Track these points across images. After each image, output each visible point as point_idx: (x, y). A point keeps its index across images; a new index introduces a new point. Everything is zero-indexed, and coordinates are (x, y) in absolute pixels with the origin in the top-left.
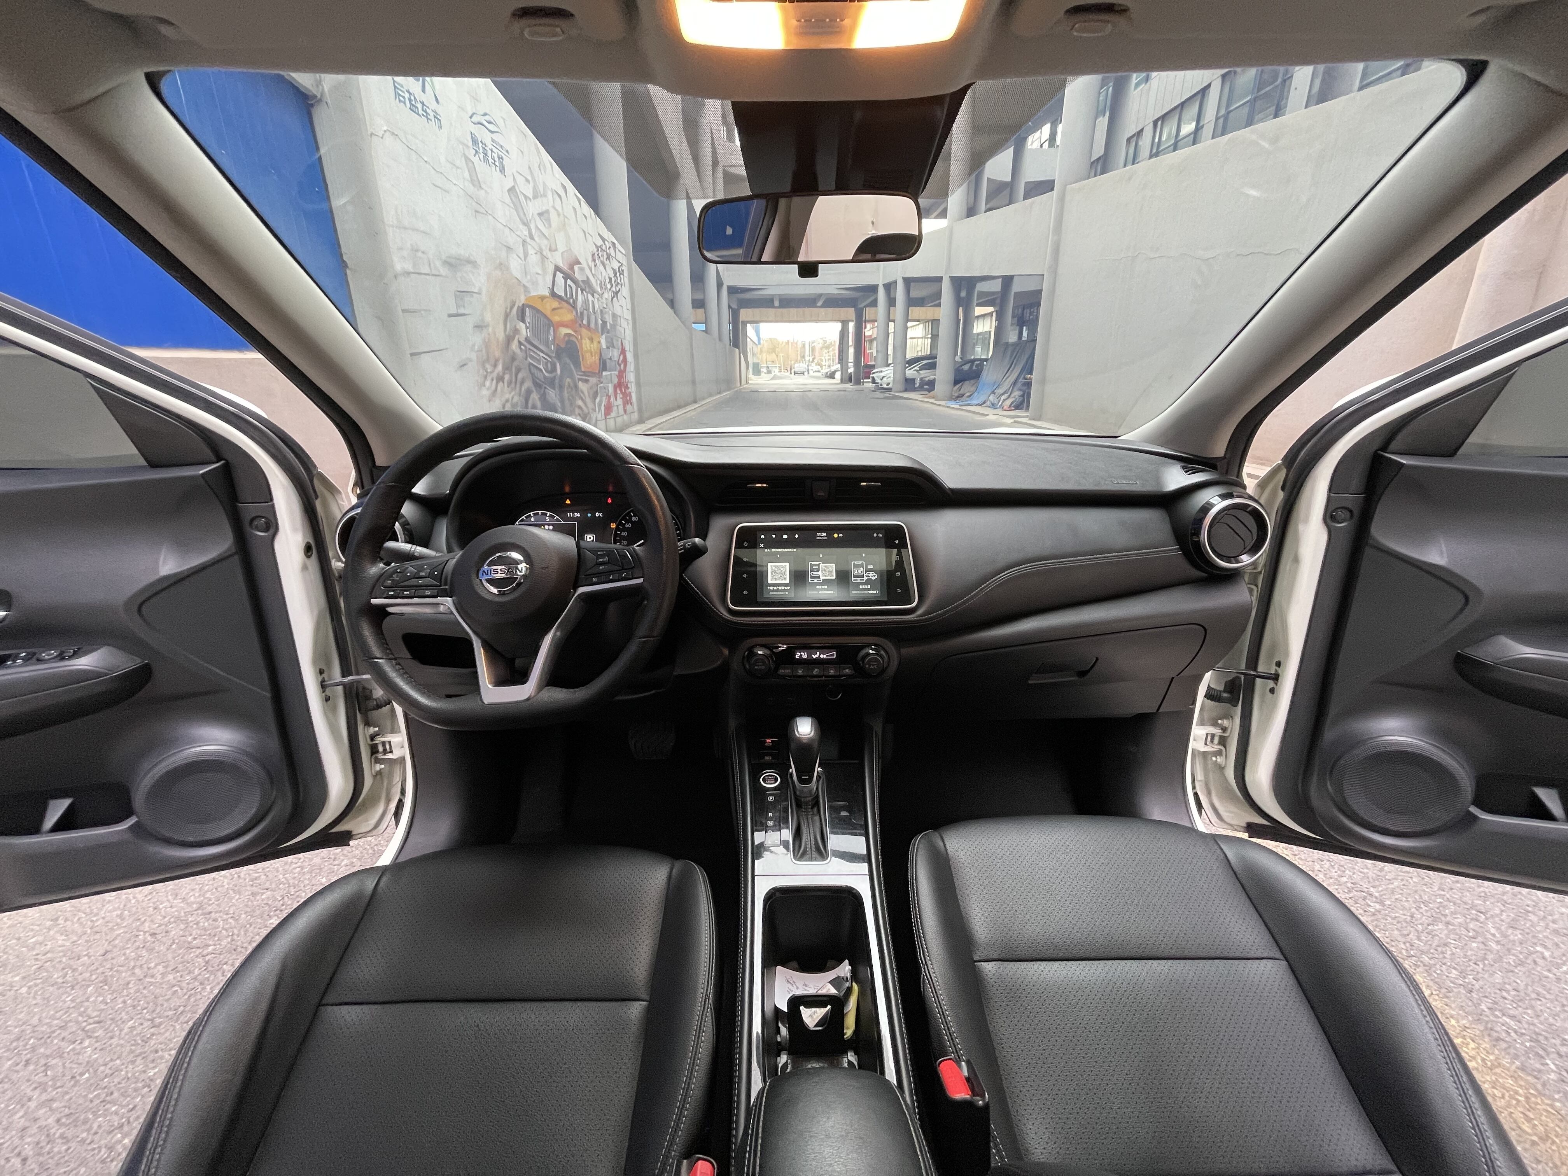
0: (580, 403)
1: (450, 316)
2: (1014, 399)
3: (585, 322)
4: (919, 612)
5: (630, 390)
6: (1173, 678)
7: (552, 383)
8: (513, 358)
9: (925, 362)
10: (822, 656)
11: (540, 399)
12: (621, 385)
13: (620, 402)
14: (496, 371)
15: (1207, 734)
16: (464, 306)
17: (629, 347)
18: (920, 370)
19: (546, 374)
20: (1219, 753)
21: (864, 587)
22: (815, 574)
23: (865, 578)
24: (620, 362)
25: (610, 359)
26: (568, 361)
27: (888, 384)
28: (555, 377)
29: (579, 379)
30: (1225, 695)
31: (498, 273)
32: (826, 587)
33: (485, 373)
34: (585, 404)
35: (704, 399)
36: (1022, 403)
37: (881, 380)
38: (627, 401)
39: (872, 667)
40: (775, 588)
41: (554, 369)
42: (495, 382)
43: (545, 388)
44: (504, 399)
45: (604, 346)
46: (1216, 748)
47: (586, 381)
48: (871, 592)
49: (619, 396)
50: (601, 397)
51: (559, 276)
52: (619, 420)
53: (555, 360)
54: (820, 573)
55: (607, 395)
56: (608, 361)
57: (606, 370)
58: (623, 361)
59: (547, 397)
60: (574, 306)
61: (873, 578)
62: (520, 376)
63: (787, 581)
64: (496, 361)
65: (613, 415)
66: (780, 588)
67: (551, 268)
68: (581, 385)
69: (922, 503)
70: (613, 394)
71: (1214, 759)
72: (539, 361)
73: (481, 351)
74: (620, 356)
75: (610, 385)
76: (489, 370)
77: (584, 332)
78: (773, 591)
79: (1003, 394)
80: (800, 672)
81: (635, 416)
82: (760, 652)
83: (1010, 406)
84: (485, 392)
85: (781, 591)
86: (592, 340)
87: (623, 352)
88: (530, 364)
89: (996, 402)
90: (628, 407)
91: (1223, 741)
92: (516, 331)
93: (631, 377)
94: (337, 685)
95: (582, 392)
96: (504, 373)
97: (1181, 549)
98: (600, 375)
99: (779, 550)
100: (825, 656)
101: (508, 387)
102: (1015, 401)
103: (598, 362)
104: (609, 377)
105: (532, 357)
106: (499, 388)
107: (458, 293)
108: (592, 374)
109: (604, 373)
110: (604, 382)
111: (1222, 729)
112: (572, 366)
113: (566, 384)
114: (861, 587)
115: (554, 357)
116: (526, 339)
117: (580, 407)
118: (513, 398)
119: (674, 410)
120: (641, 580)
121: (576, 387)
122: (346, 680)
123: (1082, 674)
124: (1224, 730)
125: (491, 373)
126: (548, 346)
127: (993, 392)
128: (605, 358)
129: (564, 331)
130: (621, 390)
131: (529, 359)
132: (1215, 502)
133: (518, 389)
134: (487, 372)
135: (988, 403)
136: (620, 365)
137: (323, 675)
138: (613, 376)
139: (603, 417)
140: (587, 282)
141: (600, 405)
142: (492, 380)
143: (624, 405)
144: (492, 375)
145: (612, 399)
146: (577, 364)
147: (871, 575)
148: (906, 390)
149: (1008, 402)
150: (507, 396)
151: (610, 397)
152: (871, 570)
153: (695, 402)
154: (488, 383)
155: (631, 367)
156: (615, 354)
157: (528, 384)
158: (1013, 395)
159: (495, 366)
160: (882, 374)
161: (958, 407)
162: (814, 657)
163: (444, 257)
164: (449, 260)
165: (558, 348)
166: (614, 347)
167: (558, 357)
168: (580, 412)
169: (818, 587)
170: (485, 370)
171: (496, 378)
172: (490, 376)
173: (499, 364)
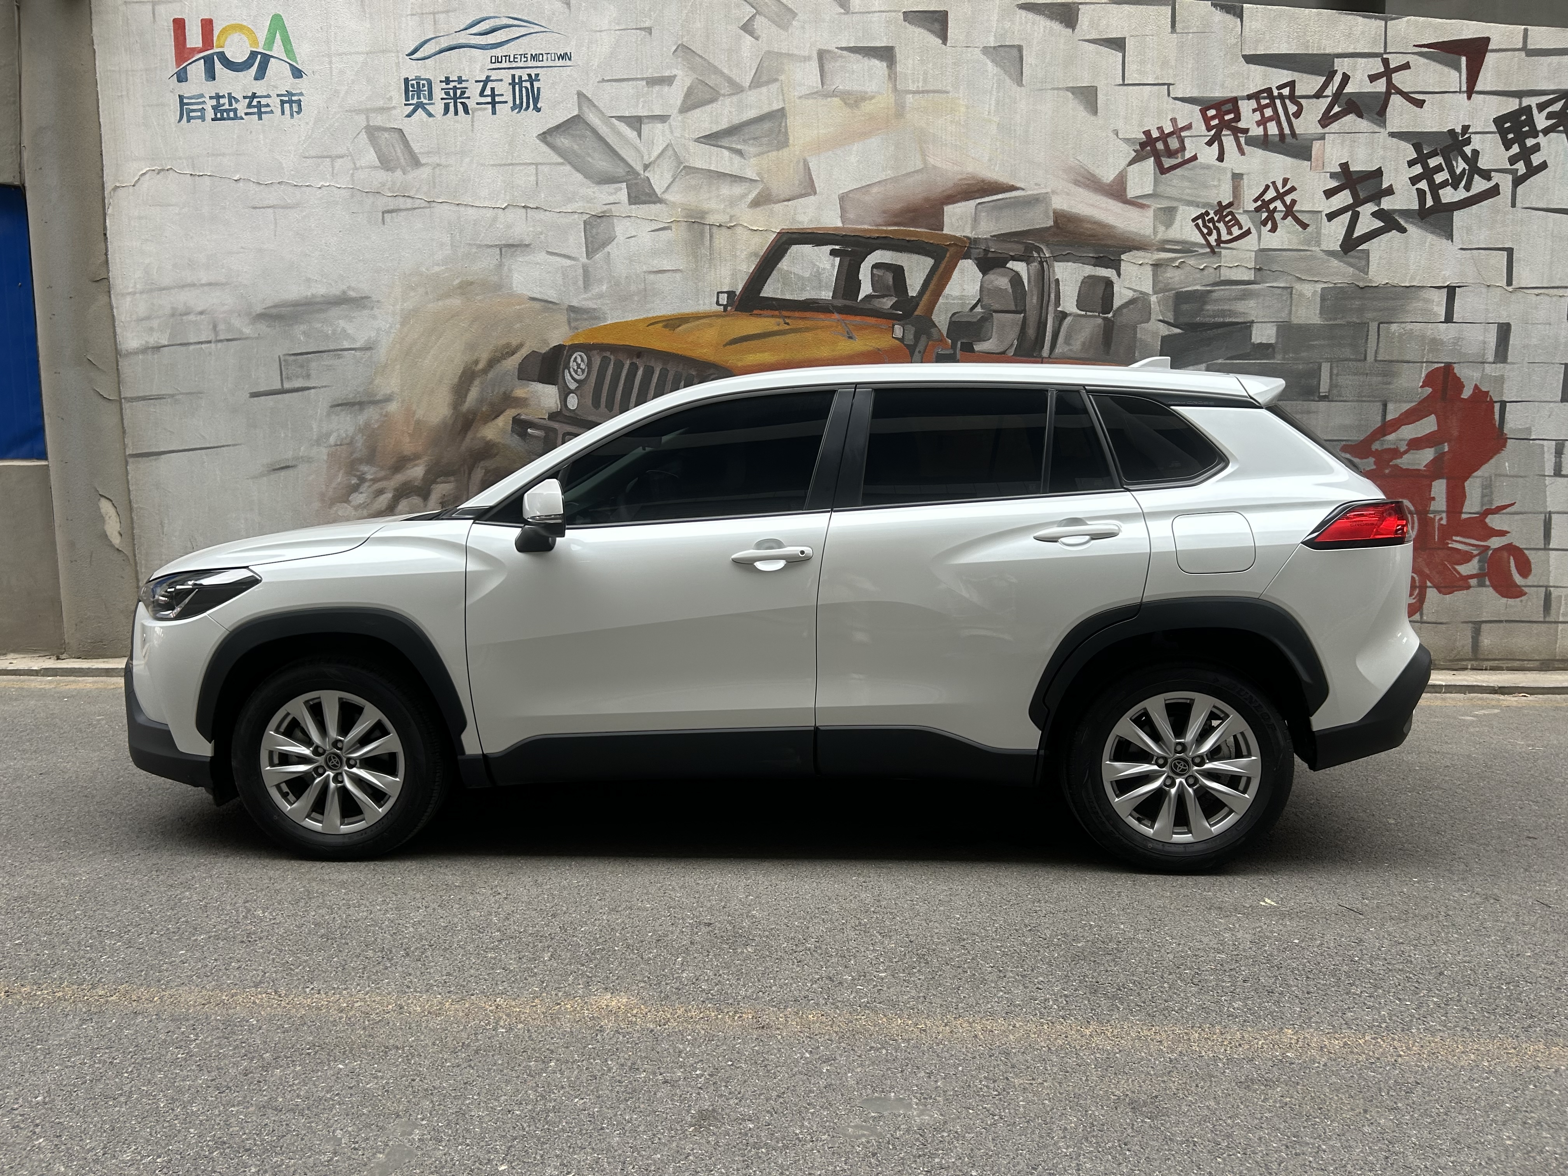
1: (254, 395)
8: (483, 453)
14: (399, 479)
16: (308, 376)
31: (456, 302)
33: (354, 482)
64: (405, 460)
73: (350, 444)
76: (369, 477)
107: (293, 358)
163: (259, 309)
164: (274, 311)
170: (355, 476)
171: (396, 490)
172: (369, 487)
173: (416, 465)
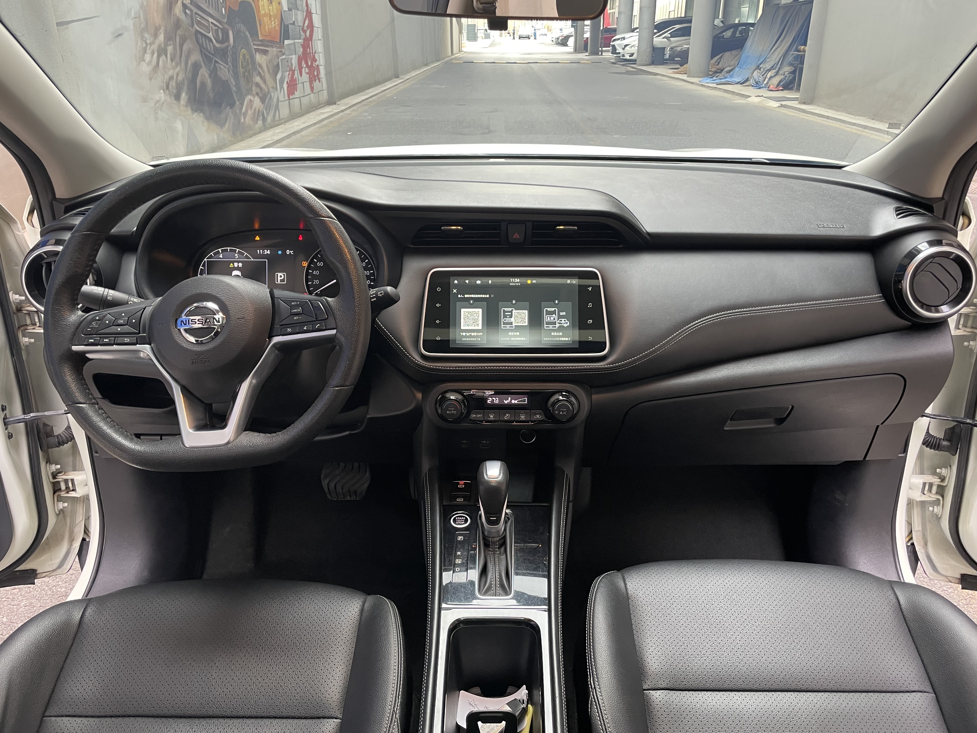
0: (258, 79)
2: (782, 77)
4: (610, 360)
5: (317, 63)
6: (878, 427)
7: (223, 54)
8: (178, 24)
9: (678, 27)
10: (513, 402)
11: (210, 75)
12: (307, 57)
13: (305, 77)
14: (157, 42)
15: (924, 484)
17: (315, 8)
18: (671, 37)
19: (218, 45)
20: (936, 503)
21: (555, 334)
22: (507, 320)
23: (557, 325)
24: (305, 28)
25: (294, 23)
26: (243, 28)
27: (632, 55)
28: (227, 47)
29: (256, 50)
30: (945, 443)
32: (518, 334)
33: (144, 45)
34: (265, 82)
35: (408, 72)
36: (792, 81)
37: (623, 49)
38: (314, 77)
39: (561, 413)
40: (468, 334)
41: (226, 38)
42: (156, 55)
43: (216, 62)
44: (167, 77)
45: (285, 8)
46: (933, 497)
47: (265, 52)
48: (563, 339)
49: (305, 70)
50: (283, 72)
52: (304, 99)
53: (226, 26)
54: (512, 319)
55: (291, 70)
56: (290, 26)
57: (288, 39)
58: (308, 27)
59: (219, 73)
61: (565, 325)
62: (185, 47)
63: (480, 327)
64: (157, 29)
65: (297, 94)
66: (473, 334)
68: (259, 58)
69: (621, 246)
70: (297, 68)
71: (931, 509)
72: (208, 29)
73: (139, 17)
74: (305, 20)
75: (294, 56)
76: (148, 42)
78: (466, 337)
79: (769, 70)
80: (492, 416)
81: (325, 95)
82: (452, 397)
83: (778, 85)
84: (146, 68)
85: (474, 337)
86: (270, 1)
87: (309, 14)
88: (197, 32)
89: (761, 79)
90: (316, 84)
91: (941, 491)
93: (318, 46)
94: (19, 421)
95: (260, 66)
96: (166, 45)
97: (884, 296)
98: (281, 44)
99: (472, 296)
100: (516, 402)
101: (172, 60)
102: (785, 79)
103: (278, 28)
104: (292, 47)
105: (199, 23)
106: (161, 63)
108: (271, 43)
109: (286, 42)
110: (287, 53)
111: (940, 478)
112: (247, 33)
113: (241, 57)
114: (553, 334)
115: (227, 23)
117: (257, 85)
118: (177, 75)
119: (369, 87)
120: (334, 332)
121: (253, 58)
122: (28, 417)
123: (780, 421)
124: (943, 479)
125: (151, 44)
126: (218, 10)
127: (758, 68)
128: (286, 23)
130: (307, 63)
131: (196, 26)
132: (923, 249)
133: (183, 64)
134: (146, 43)
135: (752, 82)
136: (305, 32)
137: (5, 412)
138: (296, 44)
139: (287, 98)
141: (282, 82)
142: (153, 53)
143: (311, 82)
144: (153, 47)
145: (296, 73)
146: (254, 33)
147: (563, 322)
148: (653, 63)
149: (776, 81)
150: (171, 73)
151: (293, 72)
152: (563, 317)
153: (397, 77)
154: (148, 57)
155: (318, 34)
156: (299, 17)
157: (196, 57)
158: (781, 72)
159: (156, 36)
160: (625, 42)
161: (715, 85)
162: (506, 402)
165: (230, 11)
166: (298, 10)
167: (230, 23)
168: (258, 90)
169: (510, 334)
170: (144, 41)
171: (157, 51)
172: (150, 49)
173: (160, 33)
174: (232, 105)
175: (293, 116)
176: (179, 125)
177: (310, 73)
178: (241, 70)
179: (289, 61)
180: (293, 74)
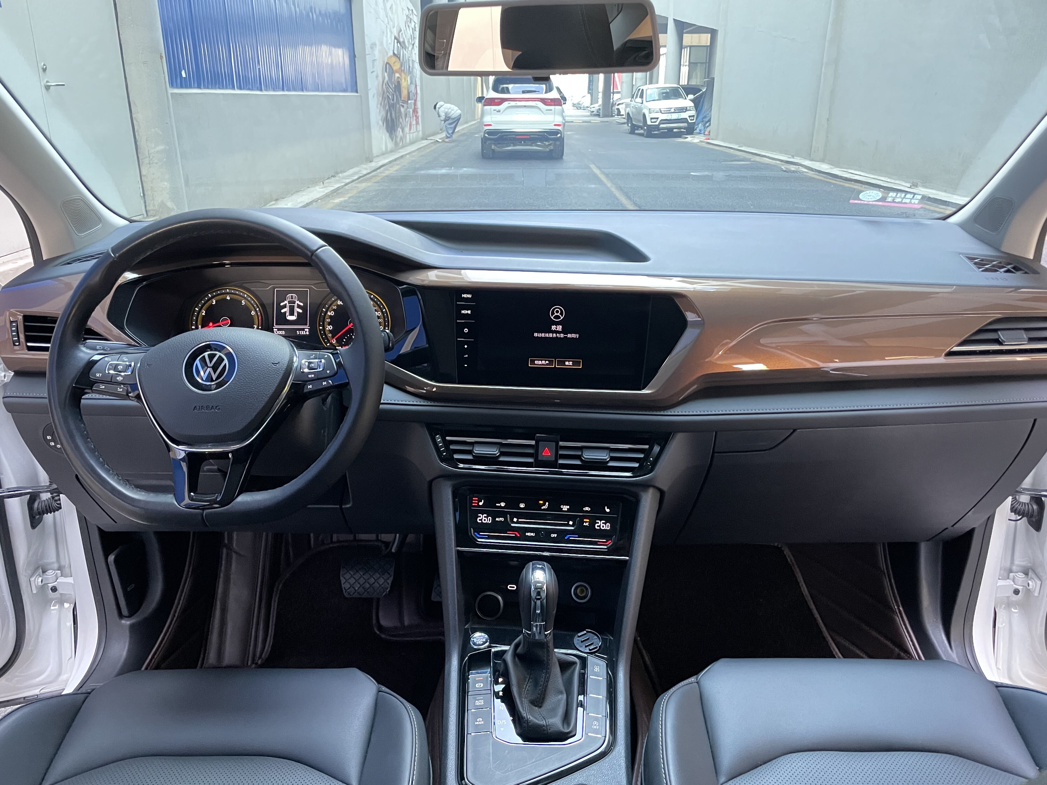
0: (401, 120)
3: (403, 68)
5: (418, 115)
7: (393, 106)
8: (384, 92)
11: (390, 116)
12: (415, 111)
13: (414, 122)
14: (381, 100)
17: (418, 83)
19: (392, 102)
26: (398, 94)
28: (394, 103)
29: (401, 105)
31: (381, 47)
34: (403, 122)
38: (417, 123)
41: (394, 99)
43: (392, 110)
45: (409, 83)
47: (403, 106)
49: (414, 118)
50: (408, 118)
51: (396, 41)
52: (414, 134)
53: (394, 93)
56: (410, 93)
57: (410, 100)
58: (415, 93)
59: (392, 116)
60: (400, 60)
62: (385, 102)
65: (412, 131)
67: (393, 38)
68: (402, 110)
72: (390, 95)
75: (411, 110)
77: (403, 74)
81: (420, 134)
84: (378, 110)
86: (405, 79)
88: (388, 96)
90: (418, 126)
92: (385, 78)
93: (419, 105)
95: (402, 114)
103: (407, 94)
104: (411, 104)
106: (381, 110)
108: (404, 102)
109: (409, 102)
110: (409, 107)
112: (399, 97)
113: (397, 108)
116: (387, 81)
117: (401, 123)
118: (384, 115)
125: (379, 101)
126: (392, 85)
129: (397, 75)
130: (415, 114)
131: (388, 93)
133: (385, 110)
136: (414, 96)
139: (409, 132)
140: (404, 42)
141: (408, 123)
142: (380, 104)
145: (412, 119)
146: (401, 97)
151: (411, 117)
155: (419, 97)
156: (412, 88)
157: (387, 107)
165: (395, 85)
166: (413, 84)
167: (395, 91)
168: (401, 126)
174: (395, 131)
175: (412, 143)
176: (384, 137)
177: (416, 120)
178: (397, 115)
179: (409, 111)
180: (410, 120)
